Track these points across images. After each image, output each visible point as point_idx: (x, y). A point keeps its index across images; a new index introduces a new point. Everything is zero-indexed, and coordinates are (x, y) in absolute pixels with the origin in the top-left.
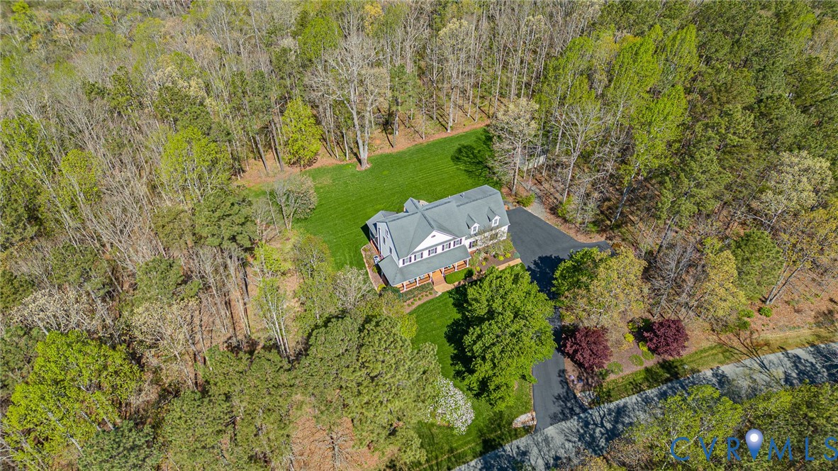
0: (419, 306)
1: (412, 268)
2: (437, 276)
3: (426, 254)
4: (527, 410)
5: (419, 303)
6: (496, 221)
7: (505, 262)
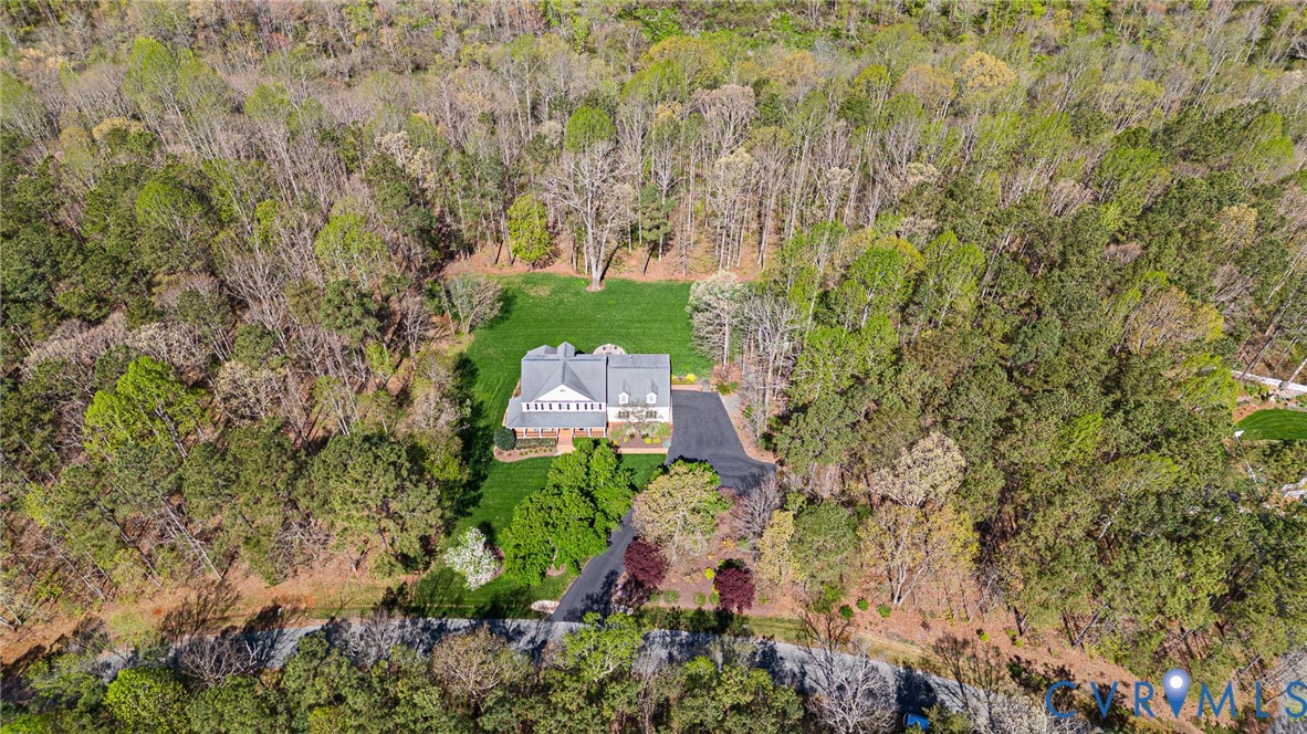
0: (531, 459)
1: (535, 416)
2: (565, 436)
3: (555, 407)
4: (554, 598)
5: (533, 455)
6: (651, 398)
7: (648, 446)
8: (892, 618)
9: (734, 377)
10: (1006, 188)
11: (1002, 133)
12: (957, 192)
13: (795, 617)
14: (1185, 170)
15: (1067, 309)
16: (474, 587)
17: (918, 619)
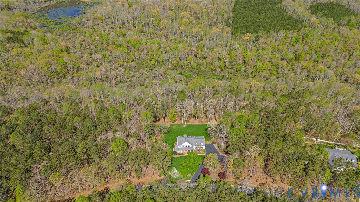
2: (186, 152)
3: (184, 146)
4: (190, 180)
5: (180, 156)
6: (202, 144)
7: (201, 154)
8: (251, 180)
9: (215, 141)
10: (262, 105)
11: (259, 95)
12: (253, 106)
13: (234, 181)
14: (293, 101)
15: (274, 124)
16: (176, 178)
17: (255, 180)
